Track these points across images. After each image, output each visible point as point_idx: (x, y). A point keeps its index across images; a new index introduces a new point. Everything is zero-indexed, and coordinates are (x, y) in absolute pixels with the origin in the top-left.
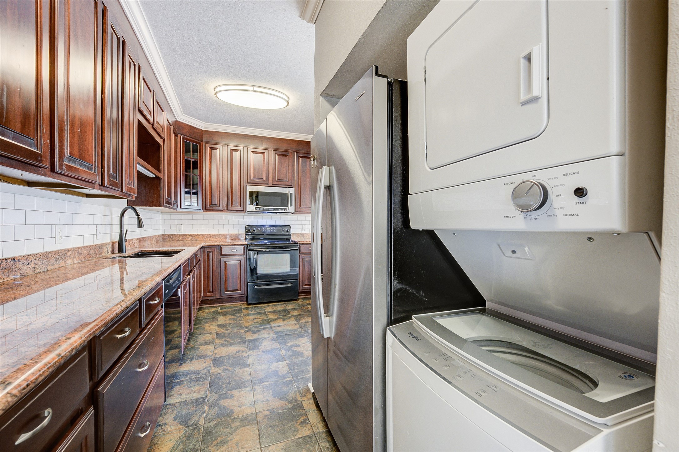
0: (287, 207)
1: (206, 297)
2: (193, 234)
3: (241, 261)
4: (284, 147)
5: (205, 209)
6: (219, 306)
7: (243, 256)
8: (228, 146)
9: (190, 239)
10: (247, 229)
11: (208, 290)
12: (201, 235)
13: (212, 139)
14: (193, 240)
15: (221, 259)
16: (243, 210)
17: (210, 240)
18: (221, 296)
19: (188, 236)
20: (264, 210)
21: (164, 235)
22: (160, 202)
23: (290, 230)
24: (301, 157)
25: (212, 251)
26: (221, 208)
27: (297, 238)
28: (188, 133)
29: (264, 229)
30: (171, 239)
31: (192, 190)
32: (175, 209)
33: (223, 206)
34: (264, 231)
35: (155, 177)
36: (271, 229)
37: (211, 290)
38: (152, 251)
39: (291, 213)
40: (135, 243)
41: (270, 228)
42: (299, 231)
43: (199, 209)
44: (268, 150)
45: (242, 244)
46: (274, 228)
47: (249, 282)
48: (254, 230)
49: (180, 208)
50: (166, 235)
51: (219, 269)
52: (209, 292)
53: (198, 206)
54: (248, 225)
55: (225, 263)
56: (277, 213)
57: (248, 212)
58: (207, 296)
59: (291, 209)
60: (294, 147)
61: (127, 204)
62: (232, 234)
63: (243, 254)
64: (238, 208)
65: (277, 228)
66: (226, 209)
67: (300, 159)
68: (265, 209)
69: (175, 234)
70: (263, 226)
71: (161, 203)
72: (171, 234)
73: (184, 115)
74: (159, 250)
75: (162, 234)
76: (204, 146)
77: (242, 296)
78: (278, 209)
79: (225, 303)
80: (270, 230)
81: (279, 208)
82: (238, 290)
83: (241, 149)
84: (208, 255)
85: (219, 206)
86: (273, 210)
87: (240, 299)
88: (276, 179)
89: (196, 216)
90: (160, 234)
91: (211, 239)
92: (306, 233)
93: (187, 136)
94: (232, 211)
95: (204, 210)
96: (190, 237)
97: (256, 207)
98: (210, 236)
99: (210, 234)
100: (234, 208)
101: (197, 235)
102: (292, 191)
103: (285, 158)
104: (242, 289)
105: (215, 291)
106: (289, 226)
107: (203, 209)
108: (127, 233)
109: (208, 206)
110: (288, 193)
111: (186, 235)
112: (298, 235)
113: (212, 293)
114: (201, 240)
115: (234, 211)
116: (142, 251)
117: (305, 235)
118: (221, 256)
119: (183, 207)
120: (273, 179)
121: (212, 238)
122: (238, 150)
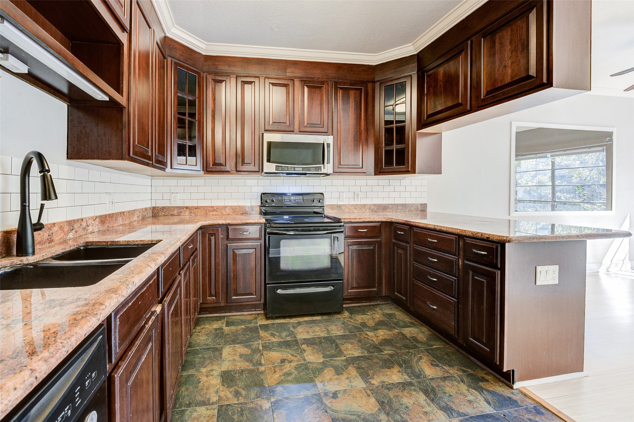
0: (322, 165)
1: (206, 303)
2: (192, 207)
3: (256, 249)
4: (317, 74)
5: (207, 171)
6: (225, 316)
7: (259, 241)
8: (238, 77)
9: (187, 212)
10: (263, 199)
11: (209, 293)
12: (201, 207)
13: (216, 68)
14: (192, 214)
15: (227, 245)
16: (259, 172)
17: (213, 215)
18: (227, 303)
19: (185, 209)
20: (288, 171)
21: (155, 207)
22: (122, 152)
23: (323, 200)
24: (341, 88)
25: (215, 234)
26: (228, 168)
27: (331, 211)
28: (183, 56)
29: (286, 198)
30: (163, 213)
31: (188, 142)
32: (164, 170)
33: (230, 166)
34: (287, 202)
35: (108, 100)
36: (297, 198)
37: (213, 292)
38: (104, 244)
39: (327, 174)
40: (88, 226)
41: (294, 198)
42: (335, 202)
43: (198, 171)
44: (293, 80)
45: (257, 223)
46: (301, 197)
47: (268, 284)
48: (273, 201)
49: (171, 168)
50: (157, 207)
51: (225, 262)
52: (211, 295)
53: (196, 165)
54: (264, 194)
55: (234, 252)
56: (305, 174)
57: (266, 173)
58: (208, 302)
59: (328, 168)
60: (331, 73)
61: (66, 156)
62: (242, 206)
63: (260, 239)
64: (251, 168)
65: (306, 197)
66: (234, 169)
67: (339, 91)
68: (290, 169)
69: (169, 206)
70: (285, 194)
71: (124, 153)
72: (164, 207)
73: (176, 26)
74: (117, 241)
75: (152, 206)
76: (205, 79)
77: (258, 302)
78: (309, 169)
79: (233, 312)
80: (295, 200)
81: (311, 167)
82: (252, 294)
83: (256, 81)
84: (210, 240)
85: (225, 166)
86: (301, 169)
87: (255, 307)
88: (306, 124)
89: (195, 181)
90: (150, 206)
91: (215, 213)
92: (344, 205)
93: (181, 61)
94: (243, 173)
95: (205, 172)
96: (188, 210)
97: (276, 166)
98: (213, 209)
99: (213, 207)
100: (245, 168)
101: (197, 208)
102: (329, 140)
103: (318, 91)
104: (258, 293)
105: (219, 296)
106: (322, 194)
107: (203, 170)
108: (44, 210)
109: (210, 165)
110: (324, 144)
111: (182, 208)
112: (332, 207)
113: (214, 298)
114: (202, 214)
115: (246, 173)
116: (87, 242)
117: (343, 208)
118: (228, 242)
119: (174, 167)
120: (301, 122)
121: (217, 211)
122: (250, 83)
